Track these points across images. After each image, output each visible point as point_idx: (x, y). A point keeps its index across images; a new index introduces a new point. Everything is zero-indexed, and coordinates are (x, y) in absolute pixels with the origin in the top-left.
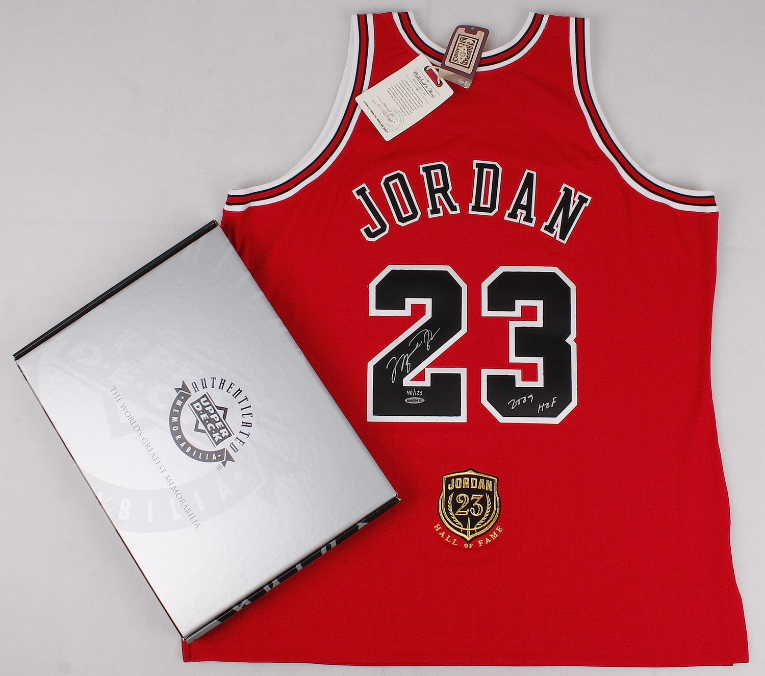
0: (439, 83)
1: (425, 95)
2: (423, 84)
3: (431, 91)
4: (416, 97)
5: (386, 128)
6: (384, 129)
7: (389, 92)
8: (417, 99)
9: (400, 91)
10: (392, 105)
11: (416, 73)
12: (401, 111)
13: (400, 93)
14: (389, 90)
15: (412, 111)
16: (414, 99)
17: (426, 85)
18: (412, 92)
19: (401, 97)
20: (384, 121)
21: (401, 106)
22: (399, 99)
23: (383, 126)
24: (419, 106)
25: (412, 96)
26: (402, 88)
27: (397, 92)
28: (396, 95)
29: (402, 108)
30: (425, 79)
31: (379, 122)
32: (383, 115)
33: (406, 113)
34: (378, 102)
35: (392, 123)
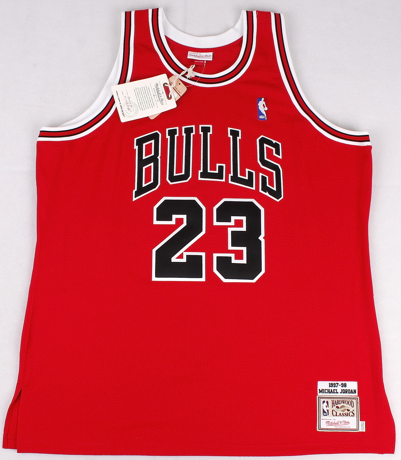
0: (170, 97)
1: (158, 101)
2: (158, 93)
3: (162, 100)
4: (151, 100)
5: (124, 114)
6: (123, 113)
7: (135, 90)
8: (152, 102)
9: (142, 92)
10: (134, 99)
11: (157, 85)
12: (138, 106)
13: (142, 94)
14: (135, 89)
15: (145, 108)
16: (150, 101)
17: (161, 95)
18: (150, 97)
19: (142, 97)
20: (125, 108)
21: (139, 103)
22: (140, 97)
23: (122, 111)
24: (151, 107)
25: (149, 99)
26: (144, 91)
27: (140, 92)
28: (139, 94)
29: (140, 104)
30: (161, 90)
31: (121, 108)
32: (125, 104)
33: (141, 108)
34: (125, 94)
35: (129, 112)
